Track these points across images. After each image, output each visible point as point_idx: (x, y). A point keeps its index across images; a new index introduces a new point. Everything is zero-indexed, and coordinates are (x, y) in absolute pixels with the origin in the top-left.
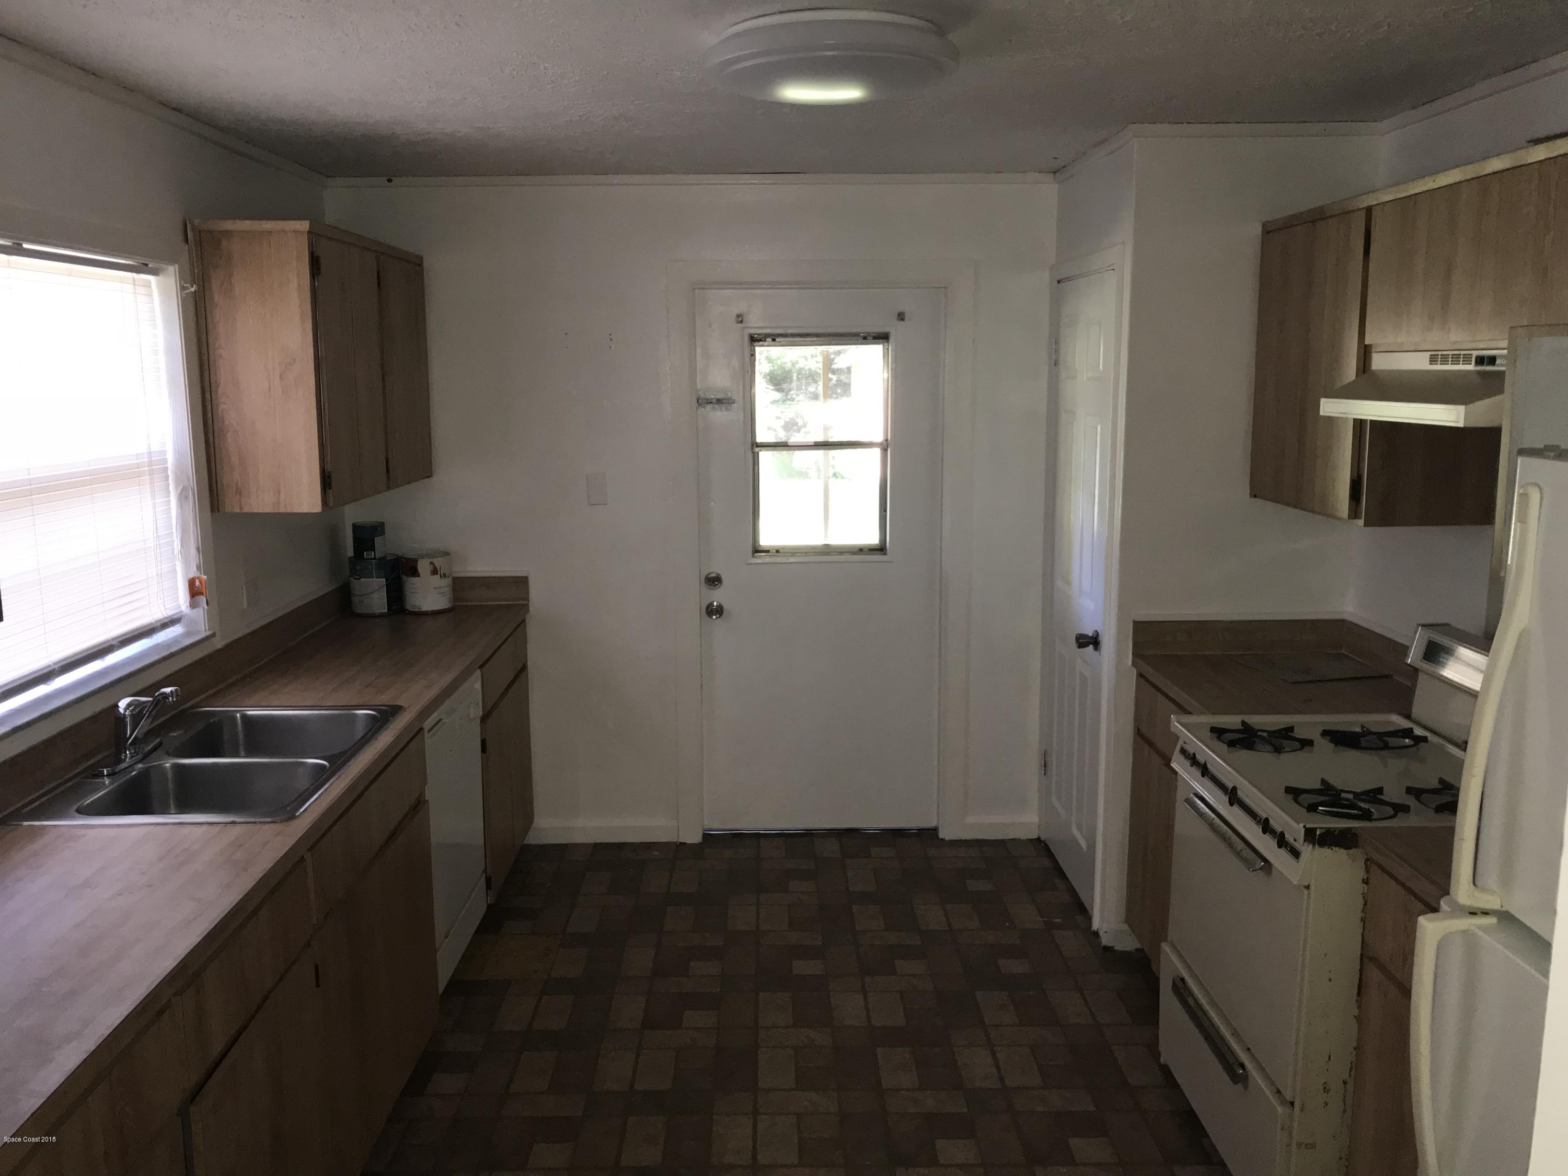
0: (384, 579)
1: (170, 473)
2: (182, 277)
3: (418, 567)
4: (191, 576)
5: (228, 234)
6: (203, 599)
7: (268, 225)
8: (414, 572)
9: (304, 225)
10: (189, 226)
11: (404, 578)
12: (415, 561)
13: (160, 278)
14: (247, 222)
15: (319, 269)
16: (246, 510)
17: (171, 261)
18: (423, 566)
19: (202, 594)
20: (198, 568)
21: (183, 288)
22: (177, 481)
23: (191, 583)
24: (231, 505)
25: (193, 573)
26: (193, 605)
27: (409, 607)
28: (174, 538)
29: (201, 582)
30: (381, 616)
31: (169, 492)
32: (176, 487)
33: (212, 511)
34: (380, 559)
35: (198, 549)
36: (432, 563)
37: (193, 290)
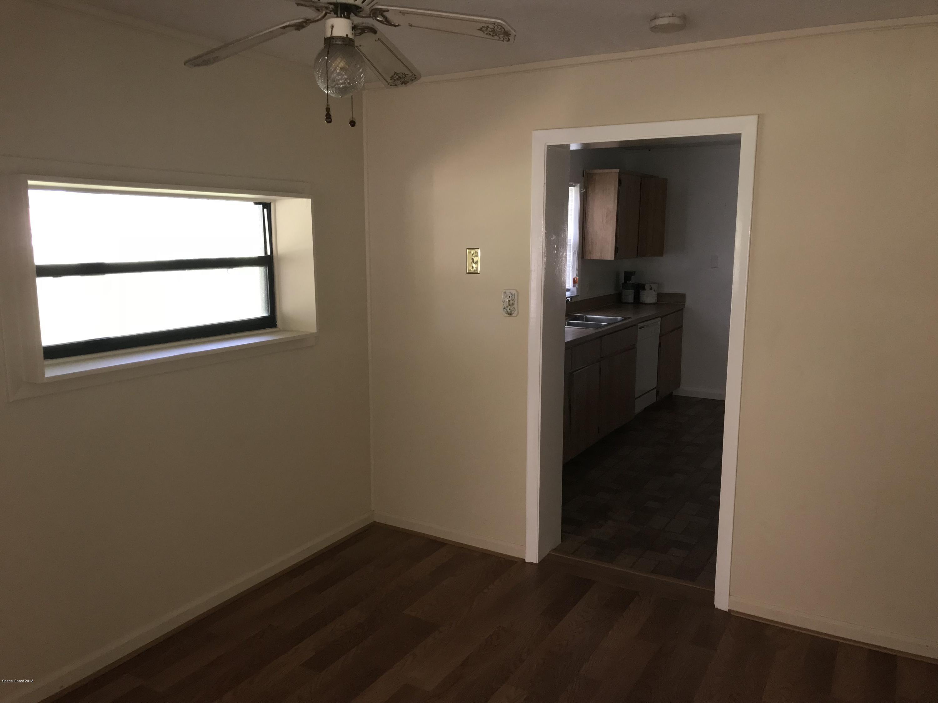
0: (633, 291)
1: (571, 246)
2: (581, 188)
3: (646, 286)
4: (574, 277)
5: (596, 174)
6: (577, 285)
7: (607, 171)
8: (644, 289)
9: (618, 170)
10: (584, 172)
11: (640, 290)
12: (644, 285)
13: (575, 188)
14: (601, 170)
15: (621, 184)
16: (592, 259)
17: (578, 183)
18: (647, 287)
19: (577, 283)
20: (576, 275)
21: (581, 191)
22: (573, 248)
23: (574, 279)
24: (588, 257)
25: (575, 276)
26: (574, 286)
27: (641, 301)
28: (571, 266)
29: (577, 279)
30: (631, 303)
31: (571, 252)
32: (573, 250)
33: (582, 259)
34: (633, 283)
35: (577, 269)
36: (651, 286)
37: (584, 191)
